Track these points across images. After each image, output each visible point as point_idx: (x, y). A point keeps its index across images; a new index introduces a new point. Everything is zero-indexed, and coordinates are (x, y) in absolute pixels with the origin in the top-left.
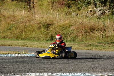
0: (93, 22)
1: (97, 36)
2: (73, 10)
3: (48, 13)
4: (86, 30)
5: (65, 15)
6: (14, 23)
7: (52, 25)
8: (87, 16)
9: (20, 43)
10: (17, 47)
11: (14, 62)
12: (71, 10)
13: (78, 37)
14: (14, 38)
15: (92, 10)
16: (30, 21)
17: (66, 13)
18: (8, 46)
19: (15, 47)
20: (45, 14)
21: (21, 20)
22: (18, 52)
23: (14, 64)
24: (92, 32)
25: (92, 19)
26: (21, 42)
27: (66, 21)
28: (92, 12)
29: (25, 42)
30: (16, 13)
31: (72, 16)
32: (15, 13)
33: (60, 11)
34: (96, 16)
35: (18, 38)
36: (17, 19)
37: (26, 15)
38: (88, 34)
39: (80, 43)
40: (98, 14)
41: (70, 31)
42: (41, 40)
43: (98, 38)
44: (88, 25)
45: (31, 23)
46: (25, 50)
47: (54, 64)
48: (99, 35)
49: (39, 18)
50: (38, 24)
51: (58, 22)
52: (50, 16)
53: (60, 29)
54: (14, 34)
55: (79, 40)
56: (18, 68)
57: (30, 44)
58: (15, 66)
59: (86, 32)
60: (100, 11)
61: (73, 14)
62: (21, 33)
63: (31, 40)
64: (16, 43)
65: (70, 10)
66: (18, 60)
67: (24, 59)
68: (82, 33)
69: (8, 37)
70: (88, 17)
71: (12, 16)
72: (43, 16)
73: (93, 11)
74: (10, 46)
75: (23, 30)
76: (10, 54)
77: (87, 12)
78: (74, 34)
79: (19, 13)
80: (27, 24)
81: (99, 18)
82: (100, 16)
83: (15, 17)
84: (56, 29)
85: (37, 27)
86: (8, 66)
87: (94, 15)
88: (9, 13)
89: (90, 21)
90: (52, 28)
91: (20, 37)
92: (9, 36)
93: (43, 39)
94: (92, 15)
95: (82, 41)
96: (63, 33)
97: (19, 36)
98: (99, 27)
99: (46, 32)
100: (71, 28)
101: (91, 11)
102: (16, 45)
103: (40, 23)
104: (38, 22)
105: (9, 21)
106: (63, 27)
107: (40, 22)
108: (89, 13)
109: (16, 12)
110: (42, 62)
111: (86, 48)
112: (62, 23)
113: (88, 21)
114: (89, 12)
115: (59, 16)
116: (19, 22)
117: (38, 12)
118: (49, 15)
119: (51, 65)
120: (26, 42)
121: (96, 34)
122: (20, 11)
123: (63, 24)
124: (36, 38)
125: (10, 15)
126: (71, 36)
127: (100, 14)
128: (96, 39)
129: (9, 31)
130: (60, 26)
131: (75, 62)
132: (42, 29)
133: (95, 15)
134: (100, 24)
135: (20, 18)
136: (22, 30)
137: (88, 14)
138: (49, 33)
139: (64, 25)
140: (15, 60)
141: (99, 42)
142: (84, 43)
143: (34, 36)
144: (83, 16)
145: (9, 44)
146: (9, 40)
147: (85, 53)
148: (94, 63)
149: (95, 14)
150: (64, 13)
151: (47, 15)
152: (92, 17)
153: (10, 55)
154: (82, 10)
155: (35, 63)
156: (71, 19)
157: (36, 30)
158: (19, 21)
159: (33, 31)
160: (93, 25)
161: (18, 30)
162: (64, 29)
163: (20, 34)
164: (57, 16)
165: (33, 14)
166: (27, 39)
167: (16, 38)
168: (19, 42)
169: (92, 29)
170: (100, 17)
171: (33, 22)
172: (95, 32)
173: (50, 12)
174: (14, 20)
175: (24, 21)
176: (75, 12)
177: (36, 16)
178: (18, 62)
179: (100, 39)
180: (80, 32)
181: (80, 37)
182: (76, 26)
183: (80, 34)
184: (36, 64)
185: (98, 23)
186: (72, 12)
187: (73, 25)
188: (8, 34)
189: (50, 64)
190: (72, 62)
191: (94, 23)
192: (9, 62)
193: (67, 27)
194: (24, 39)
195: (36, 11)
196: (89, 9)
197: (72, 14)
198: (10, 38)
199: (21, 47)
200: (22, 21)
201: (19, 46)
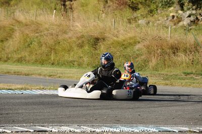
0: (176, 36)
1: (184, 60)
2: (141, 15)
3: (97, 19)
4: (163, 49)
5: (126, 23)
6: (37, 35)
7: (104, 39)
8: (166, 25)
9: (47, 70)
10: (41, 77)
11: (34, 104)
12: (138, 14)
13: (150, 62)
14: (36, 61)
15: (175, 14)
16: (65, 32)
17: (128, 19)
18: (26, 75)
19: (38, 78)
20: (92, 21)
21: (48, 30)
22: (42, 87)
23: (34, 107)
24: (174, 53)
25: (175, 30)
26: (47, 68)
27: (129, 34)
28: (175, 18)
29: (55, 69)
30: (41, 19)
31: (139, 25)
32: (38, 19)
33: (118, 15)
34: (183, 27)
35: (42, 63)
36: (41, 29)
37: (57, 23)
38: (167, 57)
39: (153, 72)
40: (186, 22)
41: (134, 52)
42: (84, 66)
43: (184, 64)
44: (167, 41)
45: (67, 36)
46: (54, 83)
47: (106, 109)
48: (187, 60)
49: (81, 27)
50: (78, 38)
51: (113, 35)
52: (101, 25)
53: (118, 47)
54: (36, 54)
55: (150, 67)
56: (41, 114)
57: (64, 73)
58: (36, 111)
59: (164, 53)
60: (189, 16)
61: (142, 22)
62: (49, 54)
63: (66, 66)
64: (40, 71)
65: (135, 15)
66: (42, 100)
67: (52, 100)
68: (156, 55)
69: (25, 60)
70: (167, 28)
71: (33, 23)
72: (89, 24)
73: (177, 17)
74: (28, 75)
75: (53, 48)
76: (28, 89)
77: (166, 19)
78: (142, 57)
79: (47, 18)
80: (60, 38)
81: (187, 29)
82: (189, 25)
83: (38, 24)
84: (110, 47)
85: (77, 43)
86: (24, 111)
87: (178, 23)
88: (27, 18)
89: (172, 35)
90: (102, 46)
91: (46, 61)
92: (27, 59)
93: (87, 65)
94: (175, 25)
95: (156, 69)
96: (123, 55)
97: (44, 58)
98: (188, 45)
99: (93, 52)
100: (138, 46)
101: (173, 17)
102: (40, 75)
103: (82, 37)
104: (80, 35)
105: (27, 32)
106: (123, 45)
107: (81, 34)
108: (169, 20)
109: (40, 15)
110: (83, 105)
111: (164, 82)
112: (121, 38)
113: (167, 33)
114: (170, 18)
115: (116, 25)
116: (45, 34)
117: (79, 17)
118: (99, 22)
119: (100, 111)
120: (57, 69)
121: (182, 57)
122: (48, 14)
123: (124, 38)
124: (75, 63)
125: (30, 22)
126: (137, 60)
127: (189, 21)
128: (181, 66)
129: (28, 49)
130: (118, 43)
131: (143, 106)
132: (86, 48)
133: (181, 24)
134: (190, 41)
135: (47, 26)
136: (50, 48)
137: (168, 23)
138: (98, 54)
139: (124, 41)
140: (37, 100)
141: (186, 71)
142: (159, 72)
143: (71, 59)
144: (158, 25)
145: (27, 73)
146: (27, 65)
147: (162, 91)
148: (177, 108)
149: (180, 21)
150: (125, 20)
151: (94, 23)
152: (174, 27)
153: (28, 92)
154: (158, 14)
155: (72, 106)
156: (138, 30)
157: (75, 48)
158: (46, 32)
159: (69, 51)
160: (176, 42)
161: (43, 48)
162: (125, 48)
163: (47, 55)
164: (112, 24)
165: (70, 20)
166: (58, 64)
167: (40, 62)
168: (45, 68)
169: (175, 49)
170: (190, 28)
171: (70, 34)
172: (180, 54)
173: (100, 17)
174: (36, 31)
175: (54, 32)
176: (144, 18)
177: (74, 25)
178: (42, 103)
179: (188, 67)
180: (153, 53)
181: (153, 62)
182: (147, 43)
183: (153, 57)
184: (74, 109)
185: (185, 37)
186: (140, 18)
187: (140, 40)
188: (25, 54)
189: (98, 109)
190: (136, 107)
191: (178, 38)
192: (27, 104)
193: (130, 44)
194: (53, 64)
195: (75, 14)
196: (171, 12)
197: (140, 22)
198: (29, 61)
199: (47, 78)
200: (50, 32)
201: (45, 76)
